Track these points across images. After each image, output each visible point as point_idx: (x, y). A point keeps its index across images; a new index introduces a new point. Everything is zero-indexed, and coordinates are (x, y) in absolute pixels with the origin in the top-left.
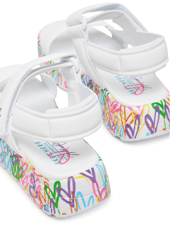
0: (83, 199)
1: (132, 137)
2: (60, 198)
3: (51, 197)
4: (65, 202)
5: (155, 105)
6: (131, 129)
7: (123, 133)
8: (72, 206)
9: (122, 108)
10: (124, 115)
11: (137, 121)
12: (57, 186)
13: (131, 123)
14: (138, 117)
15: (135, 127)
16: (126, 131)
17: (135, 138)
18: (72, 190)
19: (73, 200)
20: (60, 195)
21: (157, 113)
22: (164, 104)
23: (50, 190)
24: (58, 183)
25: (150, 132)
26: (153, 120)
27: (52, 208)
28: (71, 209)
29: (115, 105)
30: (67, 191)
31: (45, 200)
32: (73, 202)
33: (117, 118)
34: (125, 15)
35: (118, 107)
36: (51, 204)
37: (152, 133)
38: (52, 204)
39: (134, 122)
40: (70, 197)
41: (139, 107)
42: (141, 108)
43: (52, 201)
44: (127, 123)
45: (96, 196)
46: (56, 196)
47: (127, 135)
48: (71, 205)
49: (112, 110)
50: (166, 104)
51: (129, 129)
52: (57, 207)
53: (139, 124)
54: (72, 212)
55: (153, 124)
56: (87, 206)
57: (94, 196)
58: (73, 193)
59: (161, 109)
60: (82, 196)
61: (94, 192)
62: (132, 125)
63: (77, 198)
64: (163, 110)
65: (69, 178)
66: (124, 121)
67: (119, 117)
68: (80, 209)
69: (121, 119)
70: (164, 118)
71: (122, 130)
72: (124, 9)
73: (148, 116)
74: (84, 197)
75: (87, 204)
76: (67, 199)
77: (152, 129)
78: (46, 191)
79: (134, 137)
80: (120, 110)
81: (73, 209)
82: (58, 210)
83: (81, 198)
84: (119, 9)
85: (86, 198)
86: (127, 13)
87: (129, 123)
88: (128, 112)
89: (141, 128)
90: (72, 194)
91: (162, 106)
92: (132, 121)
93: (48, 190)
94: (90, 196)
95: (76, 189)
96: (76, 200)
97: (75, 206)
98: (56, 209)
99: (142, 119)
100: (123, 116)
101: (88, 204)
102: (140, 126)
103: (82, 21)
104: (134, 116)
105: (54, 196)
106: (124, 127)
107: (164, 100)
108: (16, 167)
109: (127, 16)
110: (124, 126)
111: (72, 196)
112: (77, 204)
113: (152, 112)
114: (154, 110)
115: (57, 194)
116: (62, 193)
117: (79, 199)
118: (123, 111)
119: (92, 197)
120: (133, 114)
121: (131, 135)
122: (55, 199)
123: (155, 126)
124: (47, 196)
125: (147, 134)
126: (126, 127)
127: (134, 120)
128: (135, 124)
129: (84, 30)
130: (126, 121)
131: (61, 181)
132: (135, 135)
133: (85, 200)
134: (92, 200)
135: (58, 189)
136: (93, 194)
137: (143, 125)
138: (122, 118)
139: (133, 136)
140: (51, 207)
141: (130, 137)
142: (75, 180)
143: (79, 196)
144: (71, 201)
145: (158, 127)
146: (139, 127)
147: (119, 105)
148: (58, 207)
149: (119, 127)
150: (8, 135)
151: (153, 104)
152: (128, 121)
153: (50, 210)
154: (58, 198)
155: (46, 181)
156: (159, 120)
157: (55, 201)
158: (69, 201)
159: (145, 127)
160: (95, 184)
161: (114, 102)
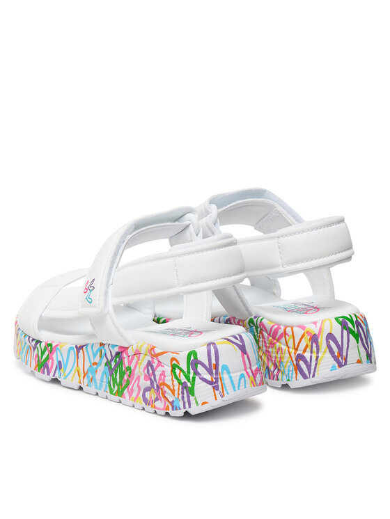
0: (230, 378)
1: (308, 376)
2: (197, 378)
3: (183, 379)
4: (205, 383)
5: (341, 319)
6: (305, 362)
7: (292, 374)
8: (216, 388)
9: (289, 330)
10: (292, 340)
11: (314, 345)
12: (192, 358)
13: (305, 351)
14: (314, 339)
15: (311, 357)
16: (298, 368)
17: (313, 376)
18: (213, 362)
19: (217, 379)
20: (196, 373)
21: (345, 332)
22: (354, 319)
23: (181, 370)
24: (193, 353)
25: (337, 365)
26: (340, 344)
27: (186, 400)
28: (215, 394)
29: (275, 330)
30: (207, 364)
31: (173, 391)
32: (217, 382)
33: (280, 352)
34: (276, 207)
35: (281, 332)
36: (183, 393)
37: (340, 365)
38: (185, 391)
39: (309, 349)
40: (211, 373)
41: (315, 323)
42: (319, 325)
43: (184, 386)
44: (298, 352)
45: (249, 376)
46: (191, 375)
47: (299, 374)
48: (213, 387)
49: (271, 343)
50: (357, 320)
51: (301, 363)
52: (193, 395)
53: (318, 352)
54: (216, 399)
55: (340, 349)
56: (237, 389)
57: (246, 376)
58: (216, 366)
59: (350, 325)
60: (229, 373)
61: (246, 369)
62: (307, 355)
63: (222, 376)
64: (354, 327)
65: (209, 345)
66: (292, 351)
67: (284, 347)
68: (228, 393)
69: (287, 349)
70: (358, 343)
71: (292, 368)
72: (274, 197)
73: (330, 336)
74: (232, 375)
75: (236, 386)
76: (208, 377)
77: (340, 358)
78: (175, 374)
79: (311, 375)
80: (285, 333)
81: (217, 392)
82: (195, 399)
83: (227, 376)
84: (266, 198)
85: (236, 376)
86: (280, 204)
87: (301, 352)
88: (298, 332)
89: (322, 358)
90: (213, 368)
91: (351, 321)
92: (307, 346)
93: (177, 371)
94: (240, 373)
95: (220, 361)
96: (221, 378)
97: (220, 387)
98: (192, 398)
99: (322, 341)
100: (291, 343)
101: (239, 386)
102: (320, 355)
103: (210, 211)
104: (309, 337)
105: (188, 378)
106: (293, 361)
107: (355, 315)
108: (116, 376)
109: (279, 208)
110: (294, 359)
111: (214, 371)
112: (222, 385)
113: (337, 330)
114: (340, 327)
115: (192, 371)
116: (200, 369)
117: (225, 376)
118: (290, 333)
119: (242, 376)
120: (306, 334)
121: (307, 373)
122: (189, 381)
123: (344, 354)
124: (176, 383)
125: (332, 367)
126: (296, 360)
127: (310, 344)
128: (311, 352)
129: (214, 224)
130: (296, 349)
131: (196, 350)
132: (312, 371)
133: (234, 379)
134: (243, 380)
135: (194, 362)
136: (244, 372)
137: (325, 352)
138: (288, 347)
139: (310, 373)
140: (183, 398)
141: (305, 377)
142: (218, 346)
143: (225, 371)
144: (214, 380)
145: (348, 357)
146: (317, 357)
147: (282, 327)
148: (195, 393)
149: (284, 364)
150: (108, 313)
151: (337, 319)
152: (299, 348)
153: (182, 407)
154: (194, 379)
155: (174, 355)
156: (350, 343)
157: (189, 385)
158: (210, 380)
159: (328, 355)
160: (246, 356)
161: (273, 326)
